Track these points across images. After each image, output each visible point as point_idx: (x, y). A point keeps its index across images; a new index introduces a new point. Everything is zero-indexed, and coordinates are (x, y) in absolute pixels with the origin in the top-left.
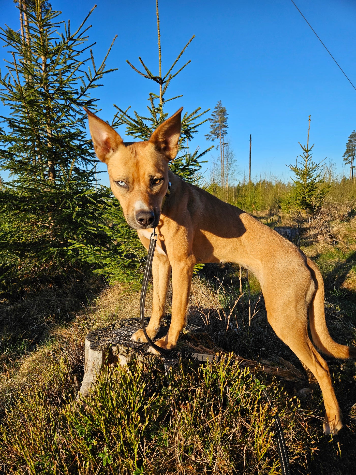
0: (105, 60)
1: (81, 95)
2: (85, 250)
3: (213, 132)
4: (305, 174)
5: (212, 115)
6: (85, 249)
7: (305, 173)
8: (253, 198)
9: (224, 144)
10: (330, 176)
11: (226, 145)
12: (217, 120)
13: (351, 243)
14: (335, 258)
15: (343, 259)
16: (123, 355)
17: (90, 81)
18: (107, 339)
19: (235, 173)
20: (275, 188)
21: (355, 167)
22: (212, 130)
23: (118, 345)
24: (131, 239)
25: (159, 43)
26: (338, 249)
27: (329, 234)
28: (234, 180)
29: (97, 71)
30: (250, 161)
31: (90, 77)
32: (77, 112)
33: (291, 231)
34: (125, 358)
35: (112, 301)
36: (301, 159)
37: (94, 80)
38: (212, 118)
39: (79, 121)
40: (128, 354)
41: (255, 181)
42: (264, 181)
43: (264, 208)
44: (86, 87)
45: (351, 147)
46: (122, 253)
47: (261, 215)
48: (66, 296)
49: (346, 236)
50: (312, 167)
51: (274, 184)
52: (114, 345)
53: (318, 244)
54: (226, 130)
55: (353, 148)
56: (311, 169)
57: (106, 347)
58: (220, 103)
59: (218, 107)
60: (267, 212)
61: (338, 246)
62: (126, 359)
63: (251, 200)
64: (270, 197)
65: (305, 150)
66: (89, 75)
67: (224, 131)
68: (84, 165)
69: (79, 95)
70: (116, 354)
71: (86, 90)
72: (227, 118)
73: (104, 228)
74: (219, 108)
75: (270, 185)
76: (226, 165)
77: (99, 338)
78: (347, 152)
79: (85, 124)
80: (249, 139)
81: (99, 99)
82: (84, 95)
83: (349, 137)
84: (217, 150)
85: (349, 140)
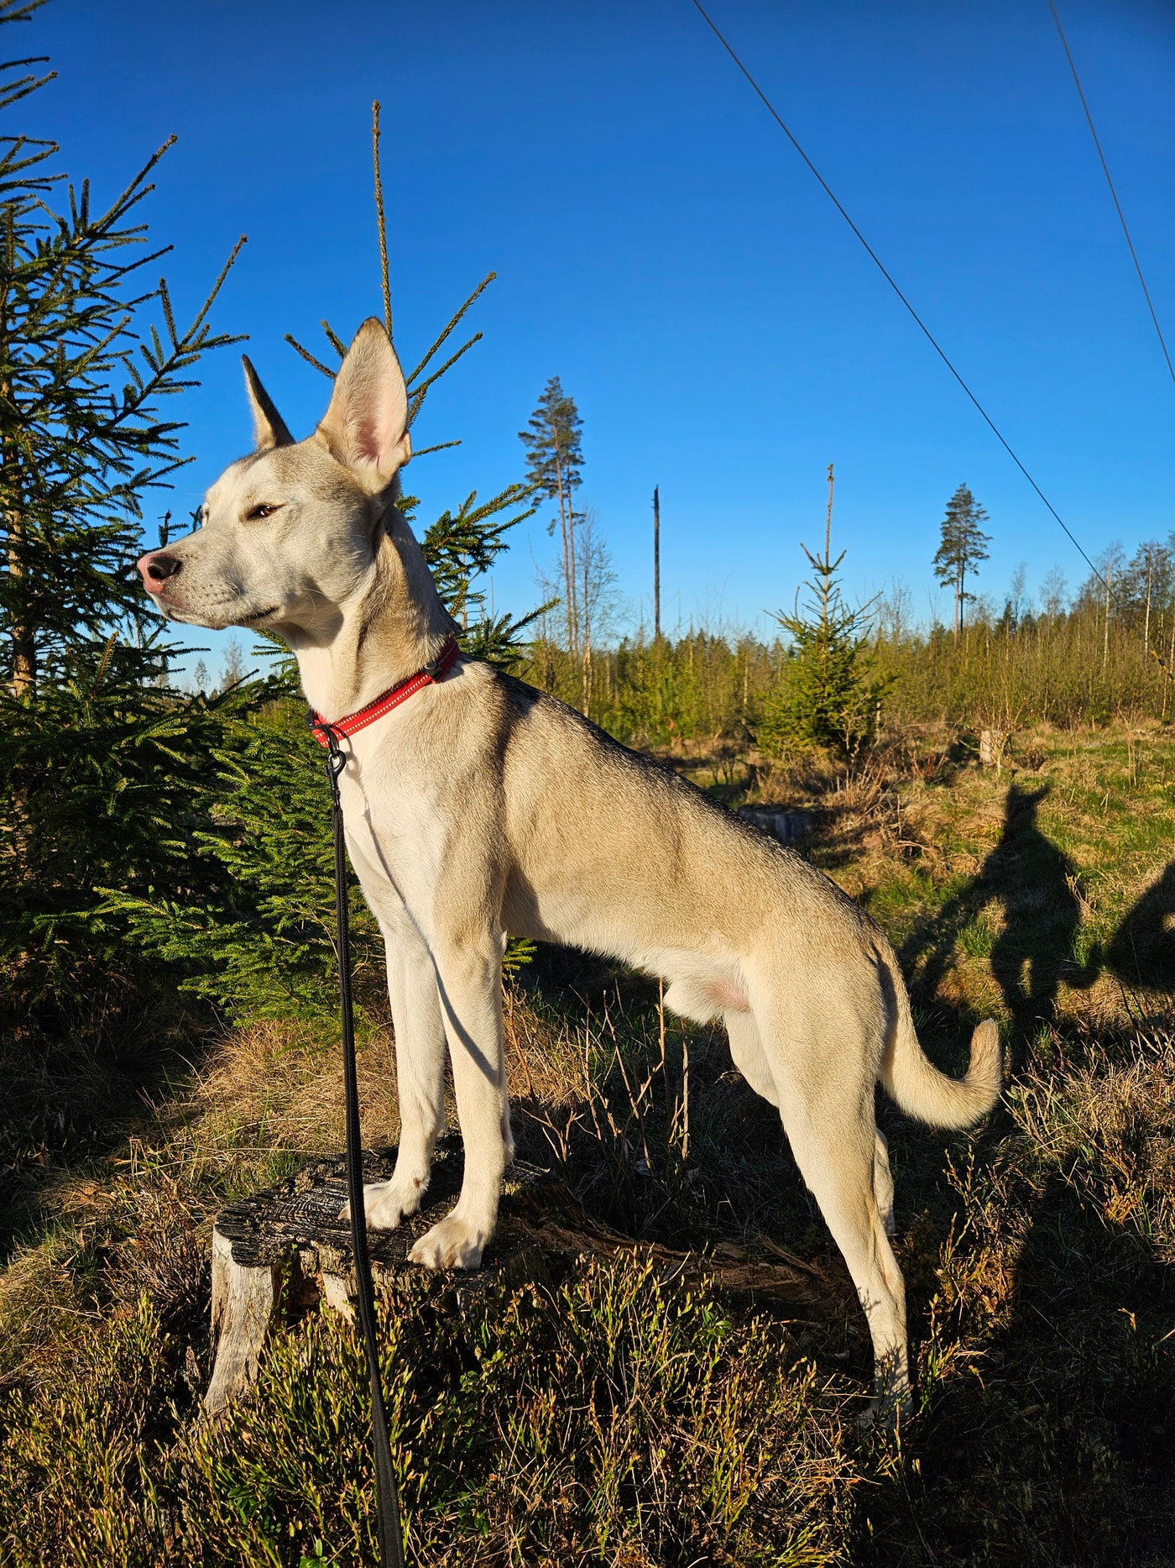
0: (207, 309)
1: (127, 412)
2: (153, 920)
3: (536, 476)
4: (821, 641)
5: (532, 422)
6: (153, 916)
7: (823, 637)
8: (669, 699)
9: (573, 516)
10: (897, 628)
11: (580, 518)
12: (547, 438)
13: (957, 851)
14: (912, 904)
15: (934, 904)
16: (336, 1274)
17: (156, 370)
18: (279, 1227)
19: (613, 615)
20: (736, 663)
21: (967, 595)
22: (532, 469)
23: (313, 1243)
24: (302, 878)
25: (385, 283)
26: (923, 873)
27: (896, 825)
28: (609, 636)
29: (180, 342)
30: (657, 572)
31: (158, 362)
32: (112, 462)
33: (787, 820)
34: (341, 1282)
35: (244, 1082)
36: (809, 596)
37: (171, 367)
38: (532, 431)
39: (119, 493)
40: (348, 1269)
41: (675, 634)
42: (702, 635)
43: (704, 728)
44: (141, 387)
45: (956, 533)
46: (277, 920)
47: (695, 753)
48: (83, 1068)
49: (943, 831)
50: (841, 619)
51: (733, 648)
52: (305, 1246)
53: (865, 859)
54: (577, 473)
55: (960, 539)
56: (838, 627)
57: (281, 1252)
58: (555, 385)
59: (549, 397)
60: (715, 742)
61: (923, 862)
62: (346, 1286)
63: (664, 706)
64: (723, 693)
65: (820, 568)
66: (154, 354)
67: (570, 475)
68: (135, 630)
69: (120, 412)
70: (310, 1271)
71: (142, 398)
72: (579, 433)
73: (213, 844)
74: (552, 402)
75: (719, 645)
76: (583, 590)
77: (255, 1225)
78: (945, 550)
79: (139, 501)
80: (653, 503)
81: (186, 424)
82: (136, 413)
83: (950, 505)
84: (551, 534)
85: (948, 514)
